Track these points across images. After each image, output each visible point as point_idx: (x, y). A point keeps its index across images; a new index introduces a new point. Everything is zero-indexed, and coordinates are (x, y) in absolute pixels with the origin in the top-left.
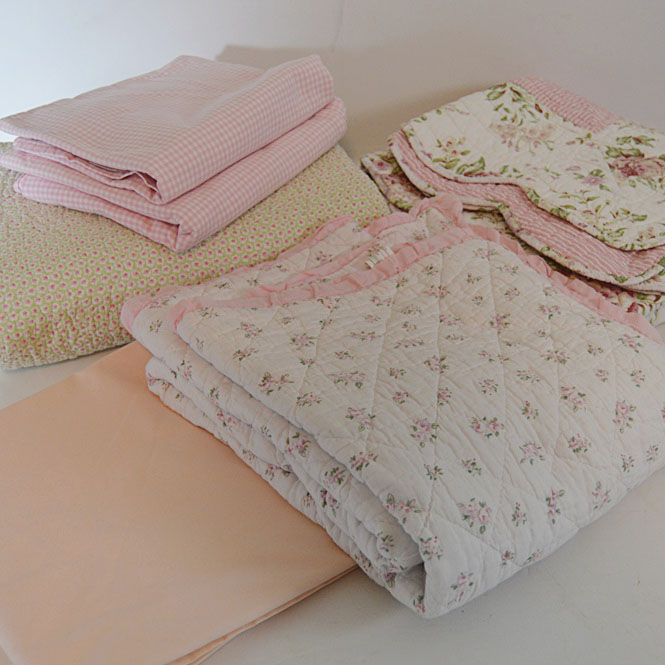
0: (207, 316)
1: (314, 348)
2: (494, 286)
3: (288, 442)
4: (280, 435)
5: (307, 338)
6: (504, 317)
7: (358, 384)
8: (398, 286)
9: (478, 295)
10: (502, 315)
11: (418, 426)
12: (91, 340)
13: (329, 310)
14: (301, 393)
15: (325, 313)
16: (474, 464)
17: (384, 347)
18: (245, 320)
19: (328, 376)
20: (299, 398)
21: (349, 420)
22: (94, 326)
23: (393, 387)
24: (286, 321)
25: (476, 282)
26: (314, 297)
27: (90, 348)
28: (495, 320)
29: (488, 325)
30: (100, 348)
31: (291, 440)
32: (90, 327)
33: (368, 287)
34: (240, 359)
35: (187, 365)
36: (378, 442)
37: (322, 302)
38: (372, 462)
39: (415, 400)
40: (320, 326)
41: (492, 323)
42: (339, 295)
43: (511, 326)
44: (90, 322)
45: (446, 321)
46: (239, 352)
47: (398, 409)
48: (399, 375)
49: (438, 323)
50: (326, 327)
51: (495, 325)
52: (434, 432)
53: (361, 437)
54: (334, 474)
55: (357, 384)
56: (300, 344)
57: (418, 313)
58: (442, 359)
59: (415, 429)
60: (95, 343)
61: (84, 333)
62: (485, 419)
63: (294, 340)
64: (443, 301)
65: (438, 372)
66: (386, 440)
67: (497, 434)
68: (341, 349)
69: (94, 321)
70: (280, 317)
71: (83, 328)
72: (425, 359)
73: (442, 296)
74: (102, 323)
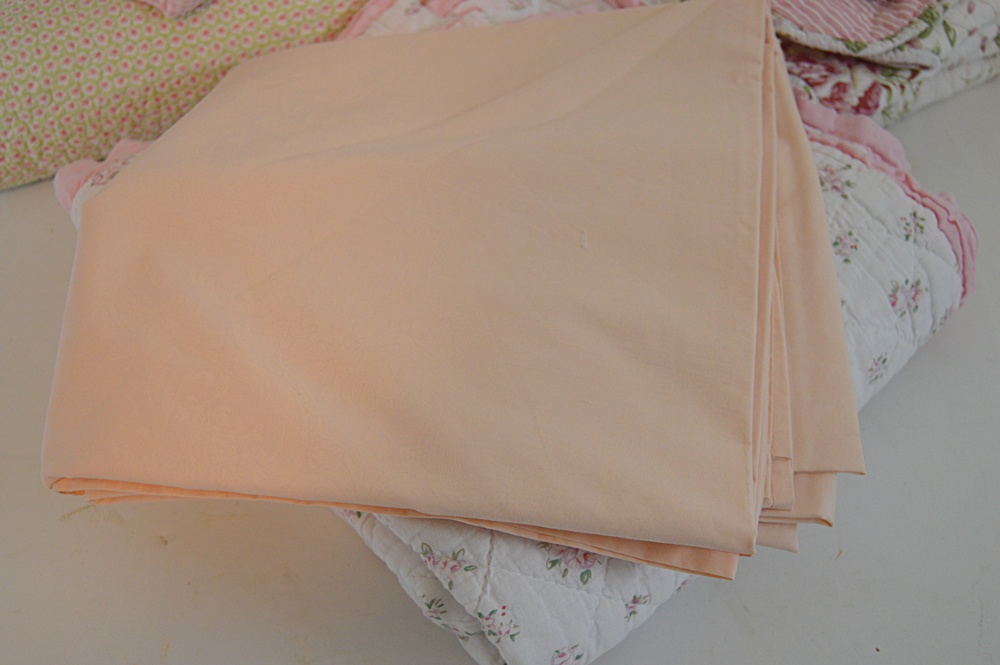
12: (65, 151)
22: (64, 133)
32: (58, 135)
44: (56, 126)
61: (51, 144)
69: (61, 125)
71: (47, 136)
74: (74, 127)
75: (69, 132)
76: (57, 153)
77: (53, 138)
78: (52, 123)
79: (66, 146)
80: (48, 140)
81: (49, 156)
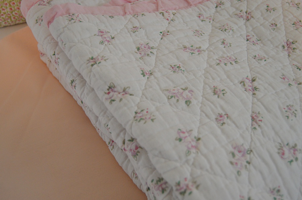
0: (73, 21)
1: (153, 57)
2: (285, 16)
3: (124, 143)
4: (118, 135)
5: (149, 48)
6: (293, 43)
7: (188, 102)
8: (217, 7)
9: (273, 22)
10: (291, 41)
11: (236, 152)
12: (10, 17)
13: (168, 22)
14: (138, 108)
15: (164, 25)
16: (279, 191)
17: (207, 63)
18: (103, 28)
19: (163, 91)
20: (136, 113)
21: (178, 142)
22: (11, 9)
23: (216, 107)
24: (135, 29)
25: (272, 11)
26: (157, 10)
27: (10, 22)
28: (286, 45)
29: (280, 47)
30: (17, 22)
31: (126, 142)
32: (8, 10)
33: (196, 5)
34: (92, 65)
35: (57, 56)
36: (201, 168)
37: (163, 15)
38: (195, 191)
39: (234, 122)
40: (160, 37)
41: (283, 47)
42: (175, 9)
43: (297, 51)
44: (8, 6)
45: (251, 40)
46: (92, 58)
47: (219, 131)
48: (221, 95)
49: (246, 42)
50: (164, 38)
51: (286, 48)
52: (248, 157)
53: (187, 161)
54: (159, 184)
55: (186, 102)
56: (143, 53)
57: (231, 32)
58: (253, 80)
59: (233, 155)
60: (13, 19)
61: (5, 13)
62: (287, 144)
63: (138, 49)
64: (248, 23)
65: (251, 93)
66: (208, 167)
67: (297, 159)
68: (176, 62)
69: (10, 5)
70: (130, 26)
71: (3, 10)
72: (241, 79)
73: (248, 19)
74: (16, 7)
75: (13, 9)
76: (7, 18)
77: (6, 10)
78: (6, 4)
79: (11, 15)
80: (4, 11)
81: (3, 18)
